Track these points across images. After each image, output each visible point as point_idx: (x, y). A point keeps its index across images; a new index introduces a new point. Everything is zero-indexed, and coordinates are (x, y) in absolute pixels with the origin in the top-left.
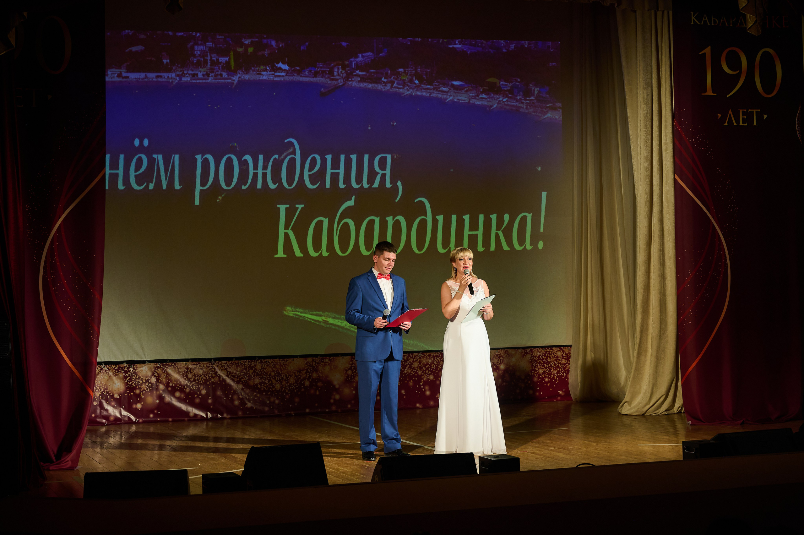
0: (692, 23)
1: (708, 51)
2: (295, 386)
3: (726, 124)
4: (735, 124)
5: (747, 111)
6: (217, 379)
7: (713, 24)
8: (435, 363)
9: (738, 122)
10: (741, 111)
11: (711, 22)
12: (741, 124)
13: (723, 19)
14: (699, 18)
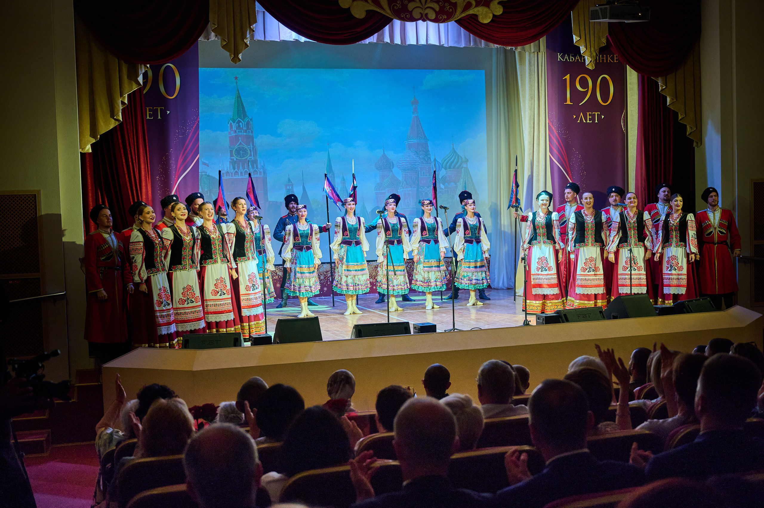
0: (559, 60)
1: (568, 77)
2: (324, 281)
3: (579, 122)
4: (584, 122)
5: (592, 113)
6: (277, 277)
7: (571, 61)
8: (409, 266)
9: (586, 120)
10: (588, 113)
11: (569, 60)
12: (588, 121)
13: (578, 58)
14: (563, 57)
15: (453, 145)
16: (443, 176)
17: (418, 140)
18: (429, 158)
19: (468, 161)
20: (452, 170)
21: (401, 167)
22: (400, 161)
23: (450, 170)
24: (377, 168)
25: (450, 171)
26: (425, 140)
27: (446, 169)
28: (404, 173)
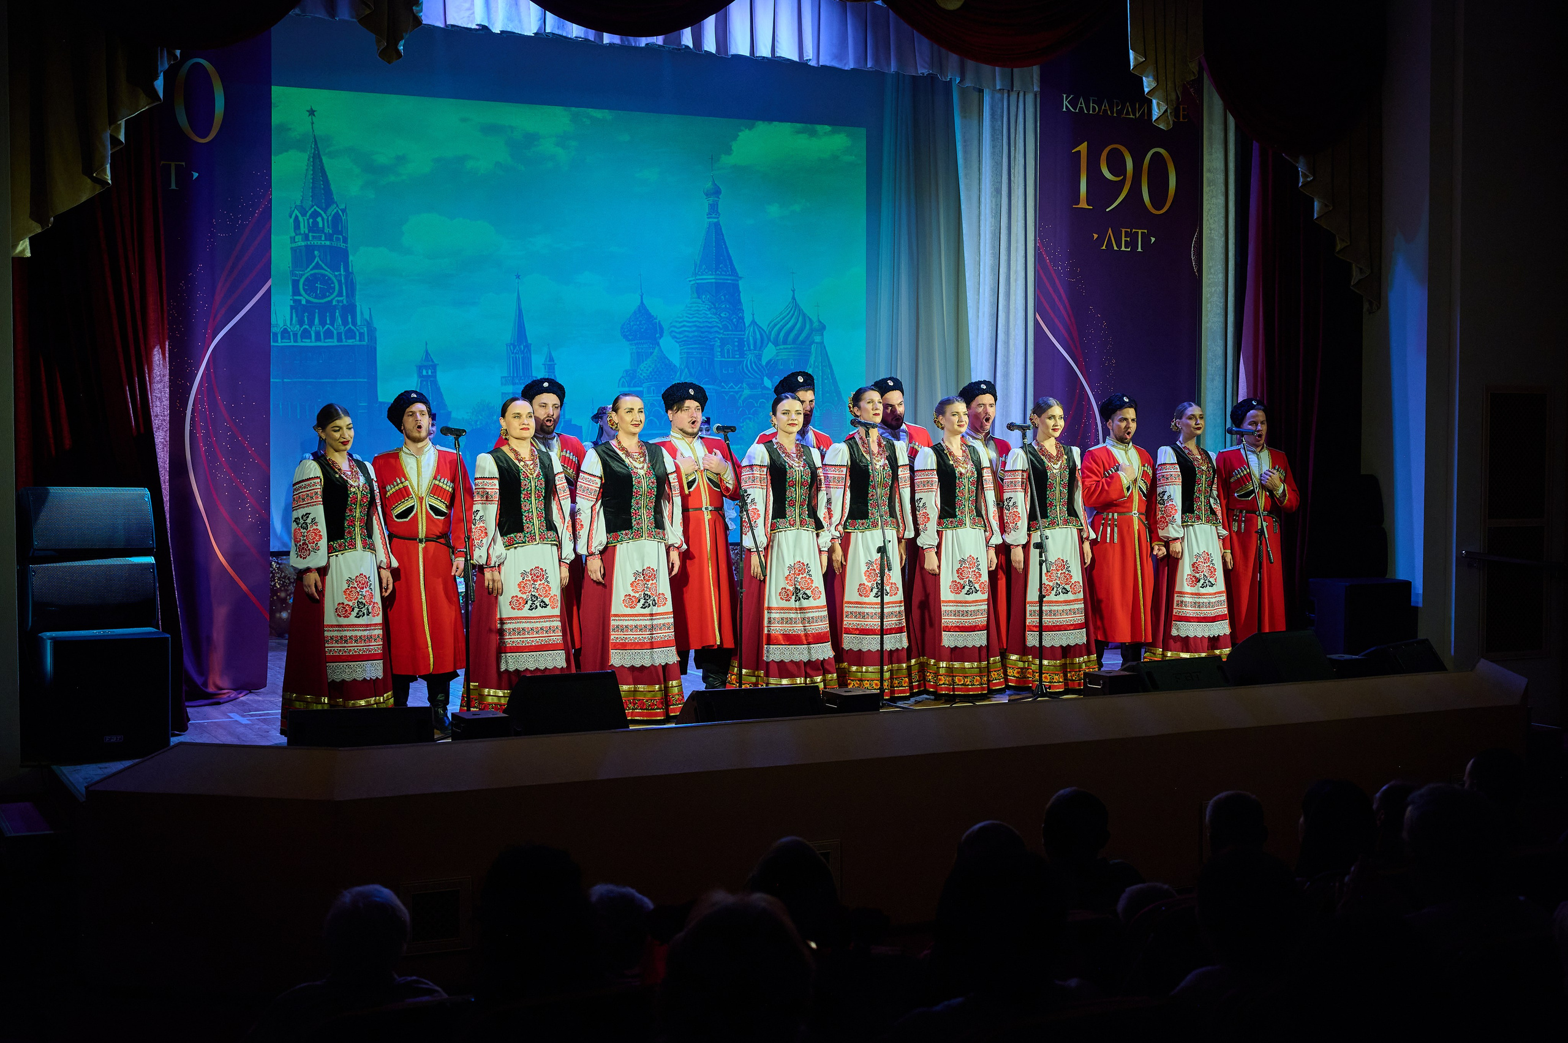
0: (1064, 110)
1: (1083, 148)
4: (1115, 248)
5: (1131, 231)
7: (1091, 112)
9: (1119, 246)
10: (1123, 230)
11: (1088, 110)
12: (1123, 248)
13: (1105, 106)
14: (1073, 103)
15: (793, 291)
16: (771, 360)
17: (718, 277)
18: (740, 318)
19: (824, 327)
20: (789, 346)
21: (678, 336)
22: (676, 322)
23: (785, 346)
24: (625, 337)
25: (784, 349)
26: (733, 278)
27: (776, 344)
28: (685, 350)
